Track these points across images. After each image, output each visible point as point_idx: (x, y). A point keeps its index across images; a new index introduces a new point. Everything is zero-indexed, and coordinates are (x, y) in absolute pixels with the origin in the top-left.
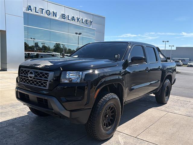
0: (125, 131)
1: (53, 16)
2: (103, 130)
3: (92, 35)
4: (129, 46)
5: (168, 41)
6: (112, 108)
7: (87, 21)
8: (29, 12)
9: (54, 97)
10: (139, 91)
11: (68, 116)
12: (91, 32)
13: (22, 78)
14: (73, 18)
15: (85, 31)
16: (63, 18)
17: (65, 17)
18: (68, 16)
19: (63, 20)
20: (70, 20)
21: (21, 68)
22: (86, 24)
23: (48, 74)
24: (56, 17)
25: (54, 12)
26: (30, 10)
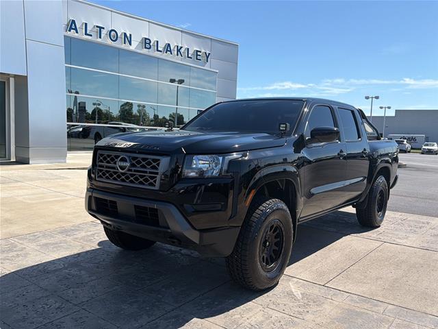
0: (302, 275)
1: (125, 43)
2: (262, 272)
3: (210, 85)
4: (305, 107)
5: (377, 98)
6: (276, 228)
7: (199, 53)
8: (72, 33)
9: (170, 203)
10: (319, 200)
11: (197, 241)
12: (207, 79)
13: (101, 171)
14: (168, 48)
15: (195, 75)
16: (146, 48)
17: (149, 44)
18: (157, 42)
19: (145, 51)
20: (161, 51)
21: (99, 152)
22: (197, 59)
23: (159, 160)
24: (130, 44)
25: (125, 34)
26: (73, 29)
